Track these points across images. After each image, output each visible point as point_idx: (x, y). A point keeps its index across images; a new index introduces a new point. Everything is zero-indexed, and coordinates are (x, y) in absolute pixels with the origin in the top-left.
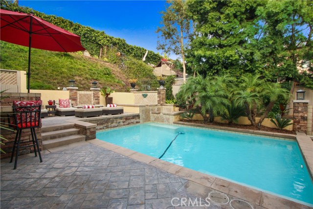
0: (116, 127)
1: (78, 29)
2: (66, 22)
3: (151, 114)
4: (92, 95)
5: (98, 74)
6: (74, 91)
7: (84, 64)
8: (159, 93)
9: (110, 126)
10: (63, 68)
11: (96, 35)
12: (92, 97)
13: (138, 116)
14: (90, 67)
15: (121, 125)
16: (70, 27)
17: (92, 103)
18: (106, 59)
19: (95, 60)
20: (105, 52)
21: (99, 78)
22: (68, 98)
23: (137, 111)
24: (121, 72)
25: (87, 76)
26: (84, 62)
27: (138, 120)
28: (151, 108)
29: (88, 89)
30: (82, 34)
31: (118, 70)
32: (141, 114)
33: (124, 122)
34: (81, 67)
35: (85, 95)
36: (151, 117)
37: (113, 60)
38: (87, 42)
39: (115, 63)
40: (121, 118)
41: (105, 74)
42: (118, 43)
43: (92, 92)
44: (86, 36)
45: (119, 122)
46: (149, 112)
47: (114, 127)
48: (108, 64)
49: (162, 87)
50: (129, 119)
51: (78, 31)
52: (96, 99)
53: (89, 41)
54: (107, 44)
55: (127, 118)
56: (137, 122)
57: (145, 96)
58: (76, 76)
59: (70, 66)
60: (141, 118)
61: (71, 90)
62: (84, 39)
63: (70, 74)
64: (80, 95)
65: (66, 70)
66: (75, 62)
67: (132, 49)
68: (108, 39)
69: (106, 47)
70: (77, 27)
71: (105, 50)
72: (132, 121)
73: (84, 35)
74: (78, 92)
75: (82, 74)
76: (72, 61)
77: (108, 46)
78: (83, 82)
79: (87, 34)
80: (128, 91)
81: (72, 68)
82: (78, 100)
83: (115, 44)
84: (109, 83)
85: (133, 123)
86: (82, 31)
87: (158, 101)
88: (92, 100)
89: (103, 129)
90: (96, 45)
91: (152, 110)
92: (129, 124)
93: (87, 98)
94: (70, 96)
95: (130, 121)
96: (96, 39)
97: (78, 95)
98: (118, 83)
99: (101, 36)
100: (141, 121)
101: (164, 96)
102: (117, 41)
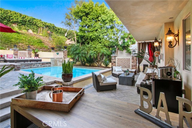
0: (36, 67)
1: (25, 18)
2: (17, 14)
3: (58, 63)
4: (27, 53)
5: (34, 42)
6: (16, 51)
7: (26, 37)
8: (64, 52)
9: (32, 67)
10: (12, 39)
11: (36, 21)
12: (27, 54)
13: (50, 63)
14: (29, 38)
15: (40, 67)
16: (20, 17)
17: (27, 57)
18: (41, 34)
19: (34, 35)
20: (41, 31)
21: (34, 44)
22: (13, 54)
23: (49, 61)
24: (49, 41)
25: (27, 43)
26: (26, 36)
27: (50, 65)
28: (58, 59)
29: (25, 50)
30: (27, 21)
31: (47, 40)
32: (51, 62)
33: (41, 66)
34: (24, 38)
35: (23, 53)
36: (58, 64)
37: (45, 35)
38: (30, 25)
39: (46, 37)
40: (39, 63)
41: (38, 43)
42: (50, 26)
43: (27, 51)
44: (30, 22)
45: (38, 66)
46: (57, 61)
47: (35, 67)
48: (42, 37)
49: (65, 50)
50: (44, 64)
51: (25, 19)
52: (29, 55)
53: (32, 24)
54: (42, 26)
55: (43, 64)
56: (49, 66)
57: (58, 54)
58: (20, 43)
59: (17, 38)
60: (51, 64)
61: (15, 50)
62: (29, 23)
63: (16, 42)
64: (20, 53)
65: (14, 40)
66: (20, 36)
67: (59, 29)
68: (43, 23)
69: (42, 28)
70: (24, 17)
71: (41, 29)
72: (46, 65)
73: (29, 21)
74: (19, 51)
75: (23, 42)
76: (19, 35)
77: (43, 28)
78: (24, 46)
79: (31, 20)
80: (50, 52)
81: (18, 39)
82: (19, 55)
83: (47, 26)
84: (40, 47)
85: (47, 66)
86: (27, 19)
87: (64, 56)
88: (27, 55)
89: (29, 68)
90: (36, 26)
91: (59, 60)
92: (44, 66)
93: (24, 54)
94: (14, 53)
95: (45, 65)
96: (36, 23)
97: (19, 53)
98: (45, 47)
99: (39, 22)
100: (51, 65)
101: (67, 54)
102: (49, 25)
